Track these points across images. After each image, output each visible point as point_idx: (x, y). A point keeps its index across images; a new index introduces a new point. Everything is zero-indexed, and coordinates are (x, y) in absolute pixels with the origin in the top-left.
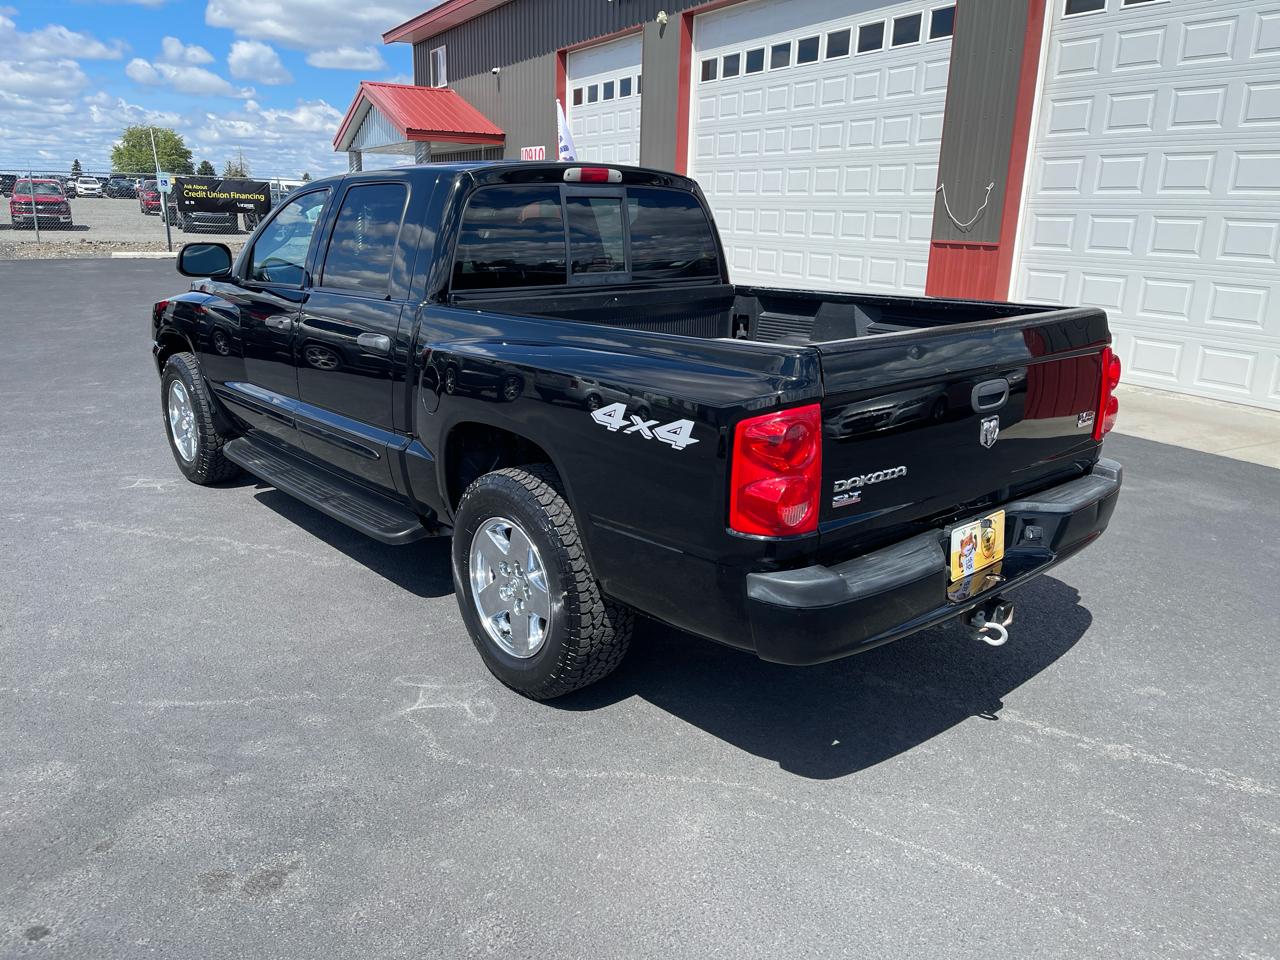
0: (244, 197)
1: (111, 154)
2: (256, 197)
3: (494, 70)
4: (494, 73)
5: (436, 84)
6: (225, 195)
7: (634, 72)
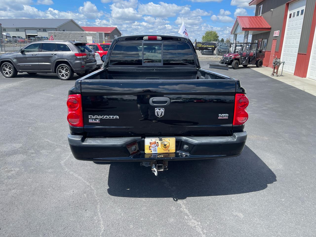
0: (209, 46)
1: (202, 37)
2: (212, 46)
3: (271, 10)
4: (271, 11)
5: (259, 15)
6: (205, 46)
7: (304, 8)
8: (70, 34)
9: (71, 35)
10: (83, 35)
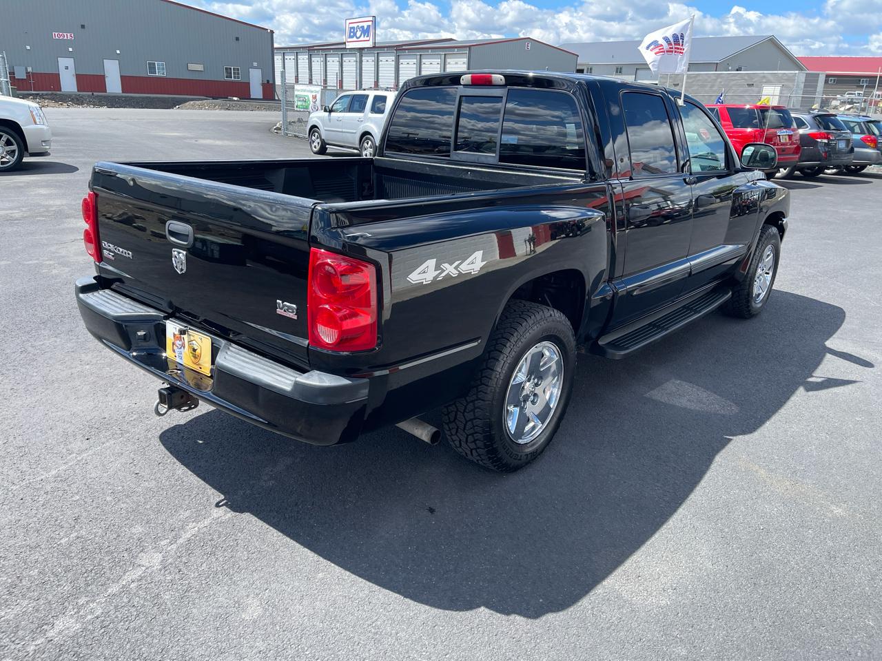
8: (716, 80)
9: (719, 80)
10: (754, 80)
